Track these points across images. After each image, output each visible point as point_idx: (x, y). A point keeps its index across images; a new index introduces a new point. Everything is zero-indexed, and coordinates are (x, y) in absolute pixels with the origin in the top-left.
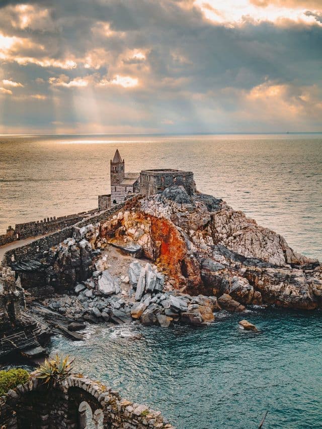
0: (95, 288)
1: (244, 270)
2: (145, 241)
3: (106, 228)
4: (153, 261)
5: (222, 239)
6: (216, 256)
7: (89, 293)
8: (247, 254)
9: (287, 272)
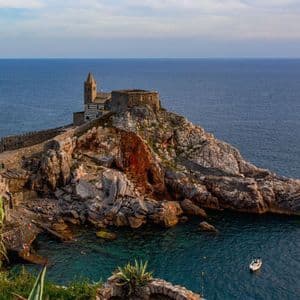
0: (73, 193)
1: (203, 178)
2: (115, 152)
3: (82, 141)
4: (122, 171)
5: (183, 151)
6: (179, 166)
7: (68, 197)
8: (206, 165)
9: (241, 180)
